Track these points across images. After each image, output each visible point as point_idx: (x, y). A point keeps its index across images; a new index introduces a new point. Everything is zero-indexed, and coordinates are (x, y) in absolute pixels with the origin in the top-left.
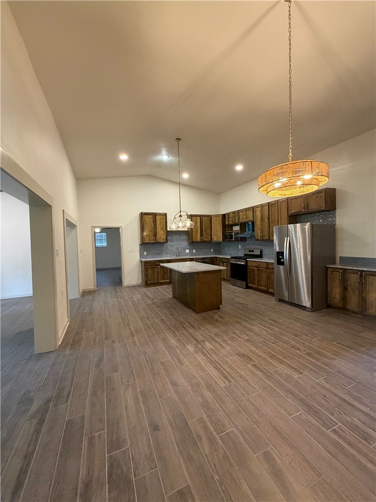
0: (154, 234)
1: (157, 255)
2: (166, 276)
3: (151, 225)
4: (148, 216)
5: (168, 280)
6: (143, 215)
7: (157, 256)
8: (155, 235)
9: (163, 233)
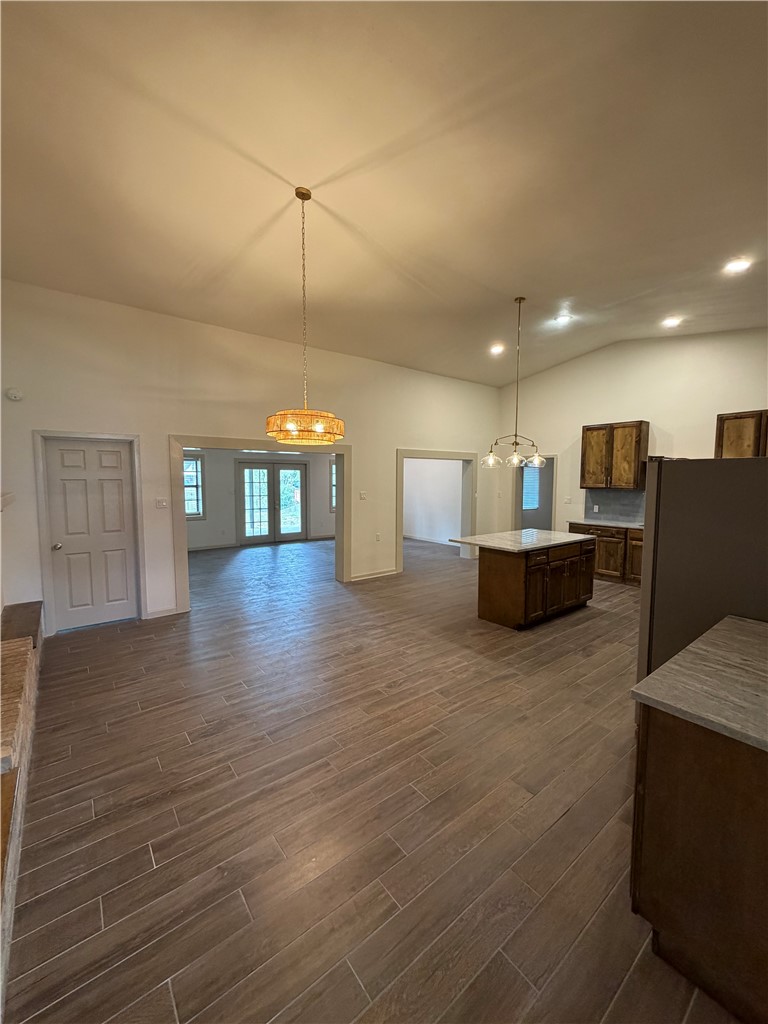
0: (606, 469)
1: (621, 515)
2: (612, 562)
3: (601, 451)
4: (595, 433)
5: (617, 574)
6: (587, 430)
7: (621, 518)
8: (609, 471)
9: (627, 467)
